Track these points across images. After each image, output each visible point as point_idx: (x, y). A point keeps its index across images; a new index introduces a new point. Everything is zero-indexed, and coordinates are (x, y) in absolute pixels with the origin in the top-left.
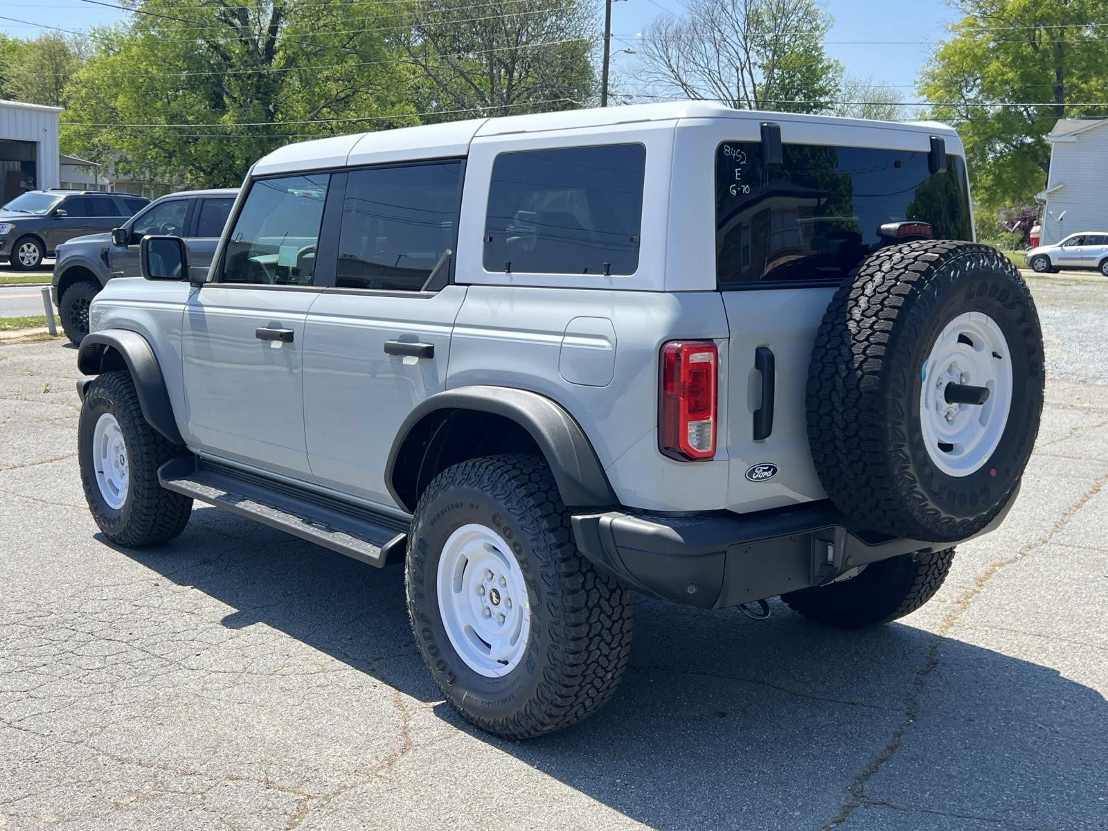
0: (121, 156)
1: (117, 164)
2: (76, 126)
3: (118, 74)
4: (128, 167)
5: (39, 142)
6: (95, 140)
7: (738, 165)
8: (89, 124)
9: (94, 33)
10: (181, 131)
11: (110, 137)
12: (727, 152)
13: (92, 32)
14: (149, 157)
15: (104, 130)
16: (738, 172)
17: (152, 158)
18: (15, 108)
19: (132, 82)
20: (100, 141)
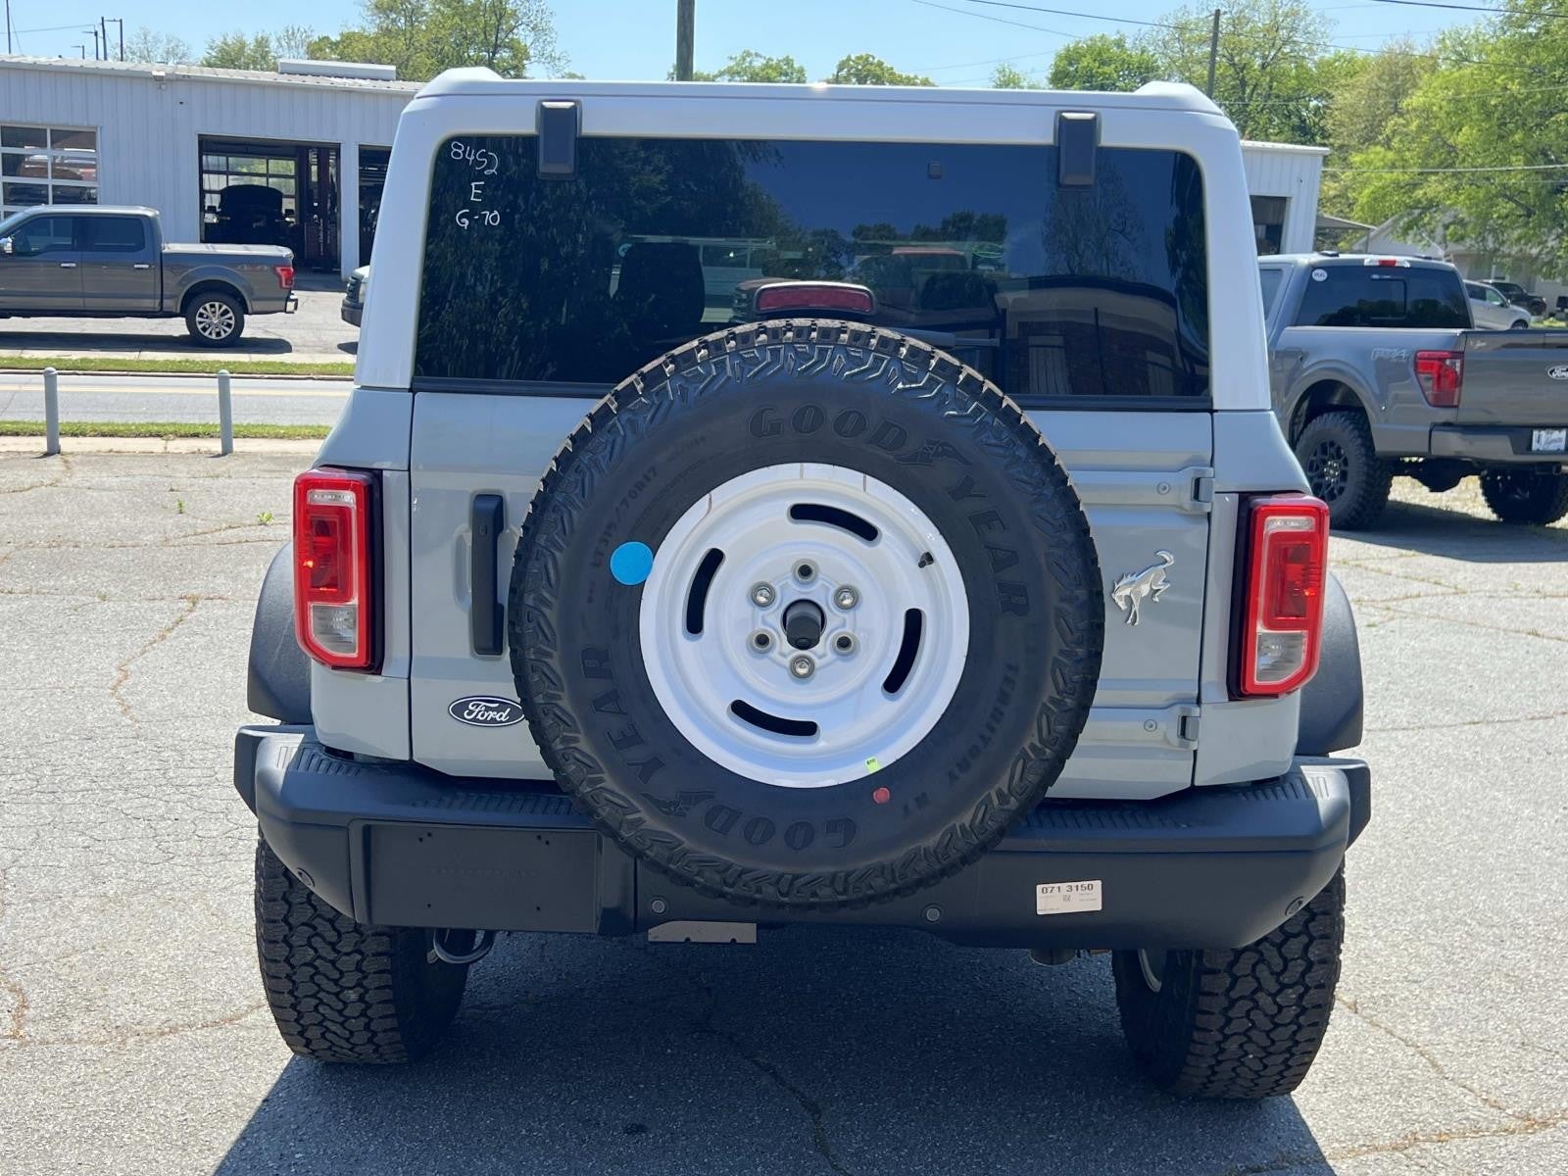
0: (1455, 217)
1: (1446, 227)
2: (1397, 174)
3: (1464, 96)
4: (1461, 232)
5: (1290, 198)
6: (1419, 193)
7: (480, 176)
8: (1417, 170)
9: (1444, 39)
10: (1548, 174)
11: (1441, 188)
12: (456, 154)
13: (1441, 37)
14: (1495, 216)
15: (1433, 178)
16: (477, 187)
17: (1498, 218)
18: (1263, 151)
19: (1484, 104)
20: (1425, 194)
